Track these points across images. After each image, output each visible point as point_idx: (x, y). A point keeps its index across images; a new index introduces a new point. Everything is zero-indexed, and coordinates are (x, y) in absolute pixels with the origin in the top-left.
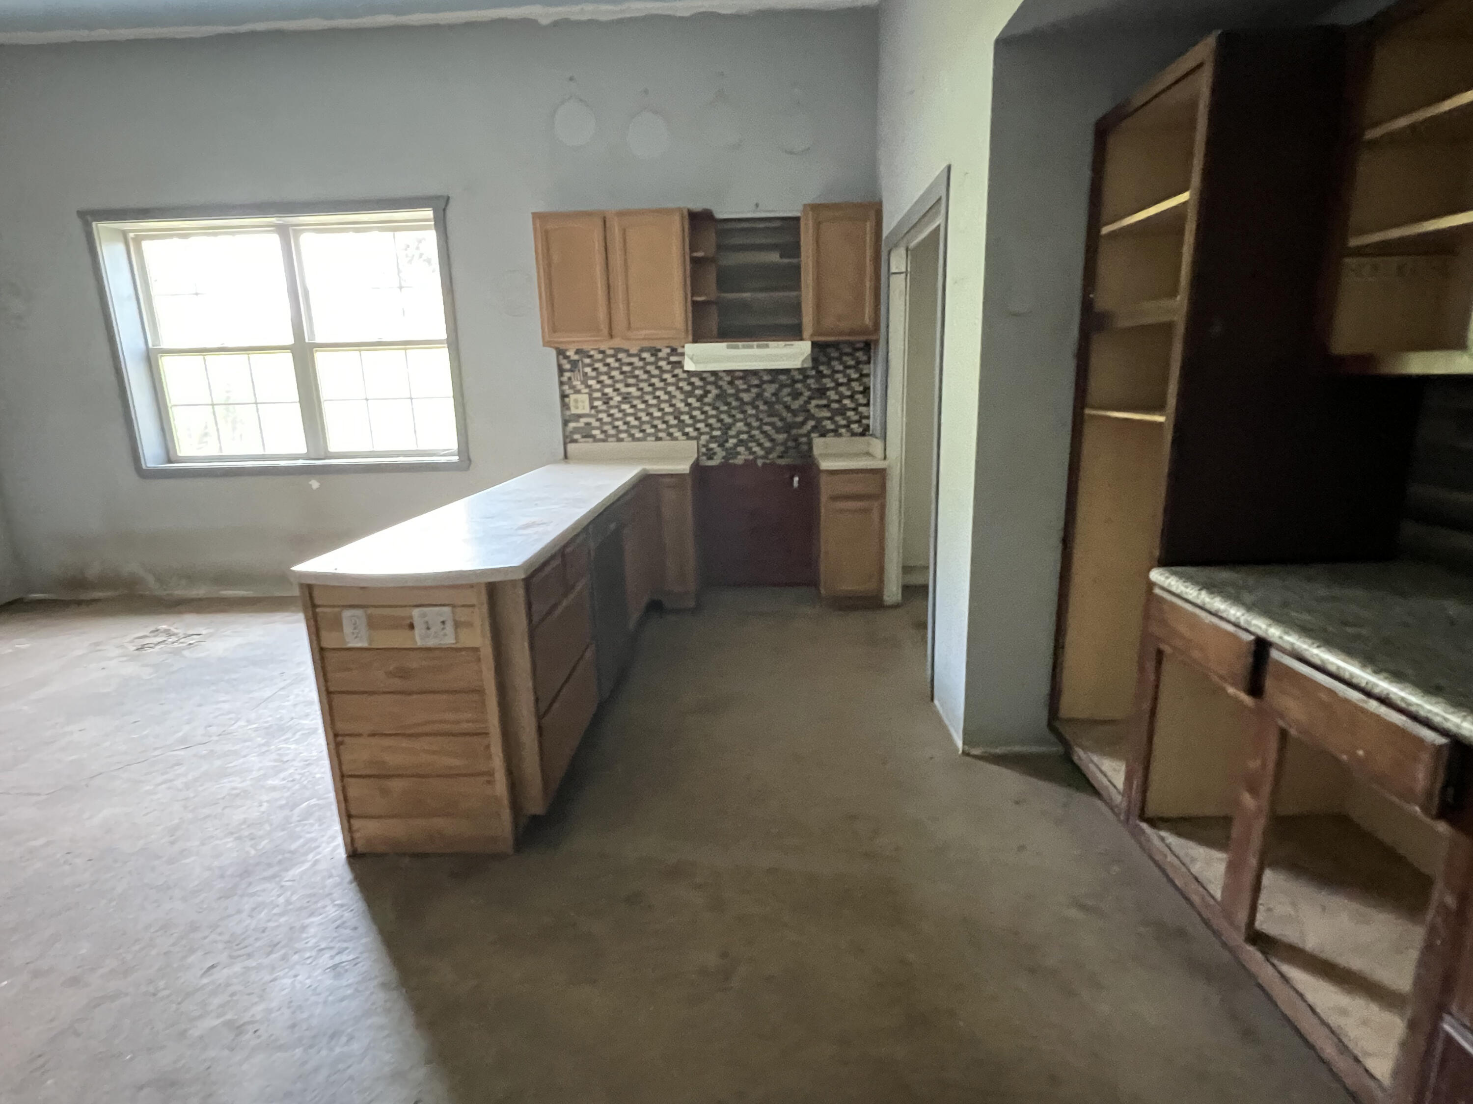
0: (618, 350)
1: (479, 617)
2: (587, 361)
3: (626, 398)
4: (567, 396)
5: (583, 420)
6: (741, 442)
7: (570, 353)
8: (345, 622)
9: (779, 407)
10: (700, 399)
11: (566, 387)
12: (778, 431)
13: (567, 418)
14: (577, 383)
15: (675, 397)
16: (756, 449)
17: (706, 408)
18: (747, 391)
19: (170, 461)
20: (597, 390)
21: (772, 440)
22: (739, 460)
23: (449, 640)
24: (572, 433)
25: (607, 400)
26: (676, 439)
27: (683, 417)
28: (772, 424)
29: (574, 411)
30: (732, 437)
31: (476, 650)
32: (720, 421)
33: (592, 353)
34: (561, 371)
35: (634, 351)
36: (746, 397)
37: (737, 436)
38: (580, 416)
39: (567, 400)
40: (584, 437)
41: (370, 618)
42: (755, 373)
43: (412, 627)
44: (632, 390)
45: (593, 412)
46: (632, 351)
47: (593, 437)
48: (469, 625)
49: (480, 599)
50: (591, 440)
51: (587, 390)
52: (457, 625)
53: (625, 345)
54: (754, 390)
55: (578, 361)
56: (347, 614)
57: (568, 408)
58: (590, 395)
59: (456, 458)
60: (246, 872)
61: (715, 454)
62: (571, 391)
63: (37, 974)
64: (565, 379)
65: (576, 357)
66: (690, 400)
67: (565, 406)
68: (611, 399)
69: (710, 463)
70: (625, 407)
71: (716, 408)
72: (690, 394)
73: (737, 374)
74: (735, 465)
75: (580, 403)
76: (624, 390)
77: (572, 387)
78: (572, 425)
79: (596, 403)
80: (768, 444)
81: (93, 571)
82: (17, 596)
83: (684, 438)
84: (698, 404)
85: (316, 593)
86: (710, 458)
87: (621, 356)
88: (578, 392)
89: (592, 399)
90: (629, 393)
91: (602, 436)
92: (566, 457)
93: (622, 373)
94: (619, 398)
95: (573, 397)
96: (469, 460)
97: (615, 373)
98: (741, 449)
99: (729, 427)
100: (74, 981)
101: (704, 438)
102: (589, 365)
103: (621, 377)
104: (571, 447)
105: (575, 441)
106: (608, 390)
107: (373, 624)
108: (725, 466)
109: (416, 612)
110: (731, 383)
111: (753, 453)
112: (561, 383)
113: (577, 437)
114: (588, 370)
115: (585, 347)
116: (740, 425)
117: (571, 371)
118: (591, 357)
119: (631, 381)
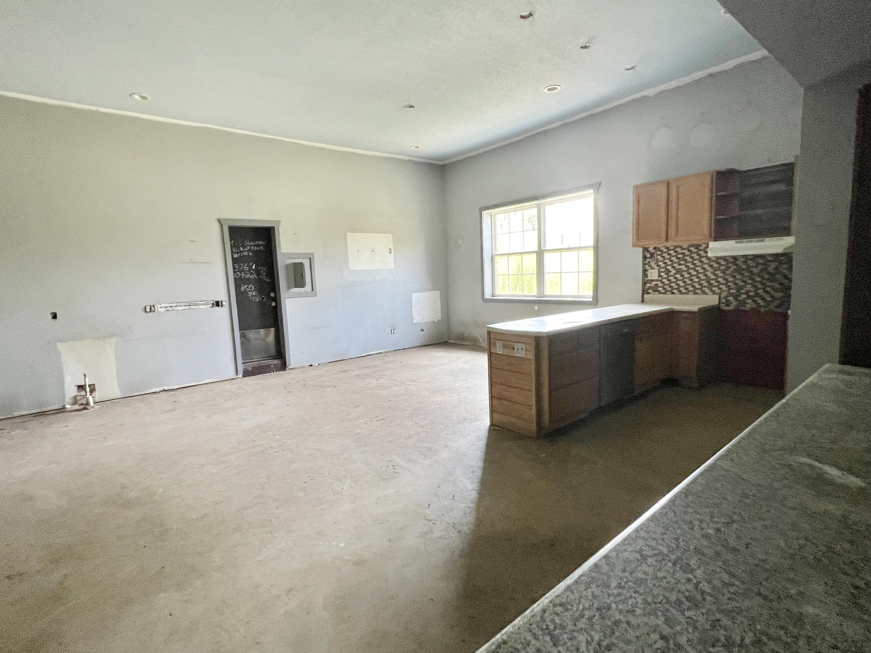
0: (676, 247)
1: (532, 348)
2: (659, 253)
3: (679, 271)
4: (647, 270)
5: (654, 283)
6: (749, 297)
7: (651, 249)
8: (497, 345)
9: (778, 276)
10: (723, 272)
11: (647, 266)
12: (776, 290)
13: (646, 282)
14: (653, 264)
15: (707, 270)
16: (760, 301)
17: (727, 277)
18: (756, 267)
19: (493, 296)
20: (663, 268)
21: (772, 297)
22: (748, 307)
23: (523, 355)
24: (648, 289)
25: (668, 272)
26: (706, 294)
27: (712, 282)
28: (773, 287)
29: (649, 278)
30: (743, 294)
31: (531, 360)
32: (735, 284)
33: (661, 249)
34: (645, 258)
35: (685, 246)
36: (756, 271)
37: (747, 293)
38: (653, 281)
39: (646, 272)
40: (653, 291)
41: (503, 344)
42: (762, 256)
43: (514, 349)
44: (683, 267)
45: (660, 278)
46: (684, 247)
47: (659, 291)
48: (530, 351)
49: (532, 342)
50: (657, 293)
51: (658, 268)
52: (526, 350)
53: (680, 244)
54: (760, 267)
55: (654, 253)
56: (497, 342)
57: (647, 277)
58: (659, 270)
59: (591, 300)
60: (464, 420)
61: (731, 303)
62: (650, 268)
63: (416, 423)
64: (646, 262)
65: (654, 251)
66: (717, 272)
67: (645, 275)
68: (670, 272)
69: (727, 308)
70: (678, 276)
71: (734, 277)
72: (716, 269)
73: (749, 257)
74: (744, 311)
75: (653, 274)
76: (678, 267)
77: (650, 266)
78: (648, 285)
79: (662, 274)
80: (769, 299)
81: (466, 335)
82: (445, 340)
83: (711, 293)
84: (722, 275)
85: (491, 334)
86: (728, 305)
87: (678, 249)
88: (652, 268)
89: (659, 272)
90: (681, 269)
91: (663, 291)
92: (643, 301)
93: (677, 258)
94: (675, 271)
95: (650, 271)
96: (597, 301)
97: (674, 259)
98: (749, 301)
99: (741, 288)
100: (422, 427)
101: (724, 294)
102: (659, 255)
103: (677, 260)
104: (646, 296)
105: (649, 293)
106: (669, 267)
107: (504, 347)
108: (737, 311)
109: (516, 344)
110: (745, 262)
111: (757, 304)
112: (644, 264)
113: (650, 291)
114: (659, 257)
115: (659, 246)
116: (749, 287)
117: (651, 258)
118: (661, 251)
119: (683, 262)
